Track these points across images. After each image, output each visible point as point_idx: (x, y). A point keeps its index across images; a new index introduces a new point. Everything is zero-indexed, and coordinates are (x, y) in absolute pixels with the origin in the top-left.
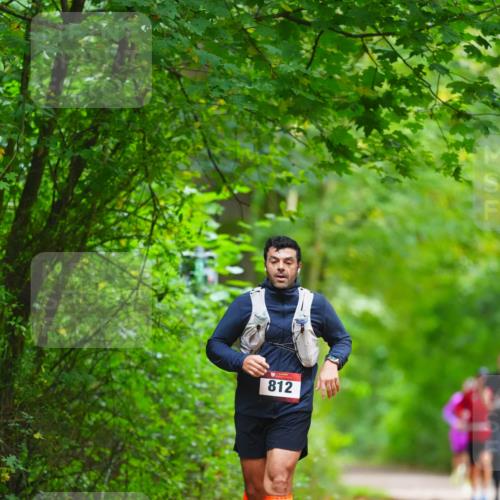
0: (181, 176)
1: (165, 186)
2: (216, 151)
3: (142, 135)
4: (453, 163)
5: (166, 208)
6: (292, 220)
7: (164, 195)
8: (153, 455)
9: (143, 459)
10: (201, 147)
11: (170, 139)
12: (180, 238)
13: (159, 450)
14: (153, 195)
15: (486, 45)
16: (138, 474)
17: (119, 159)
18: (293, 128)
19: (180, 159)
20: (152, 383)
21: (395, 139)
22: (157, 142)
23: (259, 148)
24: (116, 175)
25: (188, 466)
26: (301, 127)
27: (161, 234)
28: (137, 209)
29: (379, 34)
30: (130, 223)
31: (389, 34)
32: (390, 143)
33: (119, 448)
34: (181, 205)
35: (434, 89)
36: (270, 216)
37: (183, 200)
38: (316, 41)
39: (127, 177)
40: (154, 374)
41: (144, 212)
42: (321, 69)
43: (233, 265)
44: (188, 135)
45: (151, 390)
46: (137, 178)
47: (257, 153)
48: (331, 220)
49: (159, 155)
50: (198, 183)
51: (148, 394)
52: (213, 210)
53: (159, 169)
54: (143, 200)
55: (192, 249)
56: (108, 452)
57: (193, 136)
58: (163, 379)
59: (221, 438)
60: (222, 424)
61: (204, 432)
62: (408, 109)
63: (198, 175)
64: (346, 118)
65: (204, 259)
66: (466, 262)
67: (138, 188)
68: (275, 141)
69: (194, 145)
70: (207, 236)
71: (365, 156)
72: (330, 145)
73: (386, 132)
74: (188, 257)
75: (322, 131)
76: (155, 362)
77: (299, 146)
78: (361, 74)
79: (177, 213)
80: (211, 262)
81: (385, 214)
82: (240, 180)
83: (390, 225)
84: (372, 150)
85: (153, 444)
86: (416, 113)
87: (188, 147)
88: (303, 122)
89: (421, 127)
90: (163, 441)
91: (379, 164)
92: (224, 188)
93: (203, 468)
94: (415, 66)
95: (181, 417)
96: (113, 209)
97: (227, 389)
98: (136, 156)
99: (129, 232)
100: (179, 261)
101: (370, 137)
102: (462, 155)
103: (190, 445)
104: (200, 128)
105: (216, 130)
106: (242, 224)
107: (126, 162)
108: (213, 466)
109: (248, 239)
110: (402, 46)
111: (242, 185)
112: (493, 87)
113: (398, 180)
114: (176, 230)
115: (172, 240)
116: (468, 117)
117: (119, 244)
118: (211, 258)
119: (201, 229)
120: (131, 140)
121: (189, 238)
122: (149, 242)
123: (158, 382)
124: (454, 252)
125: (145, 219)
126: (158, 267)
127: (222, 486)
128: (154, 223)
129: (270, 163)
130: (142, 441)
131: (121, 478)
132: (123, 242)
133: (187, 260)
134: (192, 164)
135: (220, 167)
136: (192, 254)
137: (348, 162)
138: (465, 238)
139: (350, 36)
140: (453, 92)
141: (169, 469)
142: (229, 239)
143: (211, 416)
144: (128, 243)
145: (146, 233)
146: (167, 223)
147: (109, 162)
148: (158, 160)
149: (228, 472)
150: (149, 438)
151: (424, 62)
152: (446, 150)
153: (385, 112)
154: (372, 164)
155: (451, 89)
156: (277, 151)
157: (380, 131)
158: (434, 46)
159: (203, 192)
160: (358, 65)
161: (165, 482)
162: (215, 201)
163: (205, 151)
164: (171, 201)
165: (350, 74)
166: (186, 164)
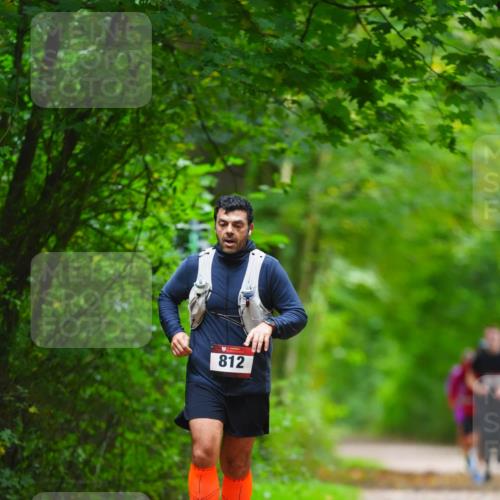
0: (175, 148)
1: (159, 158)
2: (210, 123)
3: (136, 108)
4: (449, 135)
5: (160, 181)
6: (286, 192)
7: (158, 167)
8: (148, 428)
9: (138, 432)
10: (195, 119)
11: (163, 111)
12: (174, 210)
13: (154, 423)
14: (146, 167)
15: (479, 15)
16: (133, 447)
17: (113, 131)
18: (286, 100)
19: (173, 131)
20: (147, 355)
21: (388, 111)
22: (150, 115)
23: (252, 119)
24: (110, 148)
25: (183, 439)
26: (295, 98)
27: (155, 206)
28: (131, 181)
29: (372, 6)
30: (124, 195)
31: (382, 6)
32: (383, 115)
33: (115, 421)
34: (175, 178)
35: (428, 60)
36: (264, 187)
37: (177, 172)
38: (311, 12)
39: (120, 149)
41: (138, 184)
42: (316, 41)
44: (182, 107)
45: (146, 363)
46: (131, 151)
47: (251, 125)
48: (325, 192)
49: (152, 128)
50: (191, 156)
51: (142, 366)
52: (206, 182)
53: (154, 142)
54: (137, 173)
55: (186, 222)
56: (103, 425)
57: (187, 108)
58: (157, 352)
62: (402, 80)
63: (192, 147)
64: (340, 89)
65: (198, 232)
66: (460, 232)
67: (132, 161)
68: (269, 112)
69: (188, 117)
70: (201, 208)
71: (358, 128)
72: (325, 117)
73: (380, 104)
74: (182, 230)
75: (315, 102)
77: (293, 117)
78: (355, 45)
79: (171, 185)
80: (204, 234)
81: (379, 185)
82: (234, 152)
83: (385, 196)
84: (366, 123)
85: (148, 417)
86: (409, 83)
87: (182, 120)
88: (298, 93)
89: (416, 99)
90: (158, 414)
91: (372, 136)
94: (409, 38)
96: (107, 183)
98: (130, 128)
99: (122, 205)
100: (173, 233)
101: (363, 109)
102: (457, 125)
104: (194, 100)
105: (210, 102)
107: (120, 135)
110: (396, 18)
111: (236, 157)
112: (487, 58)
113: (390, 153)
114: (170, 202)
115: (166, 212)
116: (462, 88)
117: (113, 217)
118: (205, 230)
119: (195, 201)
121: (183, 211)
122: (143, 215)
123: (152, 354)
124: (448, 223)
125: (139, 192)
126: (151, 240)
128: (148, 196)
129: (263, 134)
130: (137, 415)
131: (116, 451)
132: (117, 215)
133: (181, 233)
134: (186, 136)
135: (213, 138)
136: (186, 226)
137: (341, 133)
138: (459, 209)
139: (344, 7)
140: (448, 64)
141: (164, 443)
144: (122, 216)
145: (140, 205)
146: (161, 195)
147: (103, 135)
148: (152, 133)
150: (144, 411)
151: (418, 33)
152: (441, 122)
153: (379, 84)
154: (363, 137)
155: (446, 61)
156: (270, 122)
157: (374, 102)
158: (428, 18)
159: (197, 164)
160: (351, 35)
161: (160, 455)
162: (209, 174)
163: (198, 123)
164: (165, 174)
165: (344, 45)
166: (179, 136)
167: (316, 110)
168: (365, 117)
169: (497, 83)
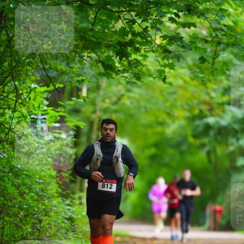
0: (30, 79)
1: (22, 83)
2: (47, 67)
3: (10, 58)
4: (163, 74)
5: (23, 94)
6: (85, 100)
7: (21, 88)
8: (16, 215)
9: (11, 217)
10: (40, 64)
11: (24, 60)
12: (29, 109)
13: (19, 213)
14: (16, 87)
15: (179, 16)
16: (9, 224)
18: (85, 56)
19: (29, 70)
20: (16, 180)
21: (134, 62)
22: (18, 62)
23: (68, 64)
25: (33, 221)
26: (89, 55)
27: (20, 107)
28: (8, 94)
29: (127, 11)
30: (4, 101)
31: (131, 11)
32: (131, 64)
34: (30, 93)
35: (153, 38)
36: (74, 99)
37: (31, 90)
38: (97, 14)
39: (3, 79)
40: (17, 175)
41: (11, 96)
42: (99, 27)
43: (55, 122)
44: (34, 59)
45: (15, 183)
46: (8, 79)
47: (67, 67)
48: (104, 101)
49: (19, 68)
50: (38, 82)
51: (13, 185)
52: (45, 95)
53: (19, 75)
54: (11, 90)
55: (35, 115)
57: (36, 59)
58: (21, 178)
59: (50, 206)
60: (50, 200)
61: (41, 204)
62: (141, 47)
63: (38, 78)
64: (111, 51)
65: (41, 119)
66: (169, 121)
67: (9, 84)
68: (76, 62)
69: (36, 63)
70: (42, 108)
71: (119, 71)
72: (103, 64)
73: (130, 59)
74: (33, 118)
75: (99, 57)
76: (17, 169)
77: (88, 64)
78: (118, 30)
79: (28, 96)
80: (45, 121)
81: (129, 98)
82: (59, 81)
83: (132, 103)
84: (123, 68)
85: (16, 210)
86: (144, 49)
87: (33, 65)
88: (90, 53)
89: (148, 57)
90: (21, 208)
91: (126, 75)
92: (51, 85)
93: (40, 222)
94: (144, 27)
95: (30, 197)
97: (52, 183)
98: (8, 69)
99: (4, 105)
100: (29, 120)
101: (122, 61)
102: (167, 70)
103: (34, 210)
104: (39, 55)
105: (47, 57)
106: (59, 102)
107: (3, 71)
108: (45, 221)
109: (63, 110)
110: (138, 17)
111: (60, 83)
112: (182, 38)
113: (135, 83)
114: (27, 105)
115: (25, 110)
116: (170, 52)
118: (45, 119)
119: (40, 104)
120: (5, 61)
121: (34, 109)
122: (14, 111)
123: (18, 179)
124: (163, 117)
125: (12, 100)
126: (18, 123)
127: (50, 230)
128: (16, 102)
129: (73, 72)
130: (10, 208)
132: (1, 111)
133: (33, 120)
134: (35, 72)
135: (49, 74)
136: (35, 117)
137: (111, 72)
138: (168, 110)
139: (113, 11)
140: (163, 40)
141: (24, 222)
142: (53, 110)
143: (45, 196)
144: (4, 111)
145: (13, 106)
146: (23, 101)
148: (19, 71)
149: (53, 223)
150: (14, 207)
151: (148, 25)
152: (159, 68)
153: (129, 49)
154: (123, 75)
155: (162, 38)
156: (76, 67)
157: (127, 58)
158: (154, 17)
159: (41, 86)
160: (116, 25)
161: (22, 228)
162: (46, 91)
163: (41, 66)
164: (25, 91)
165: (113, 30)
166: (32, 73)
167: (99, 61)
168: (123, 65)
169: (187, 50)
